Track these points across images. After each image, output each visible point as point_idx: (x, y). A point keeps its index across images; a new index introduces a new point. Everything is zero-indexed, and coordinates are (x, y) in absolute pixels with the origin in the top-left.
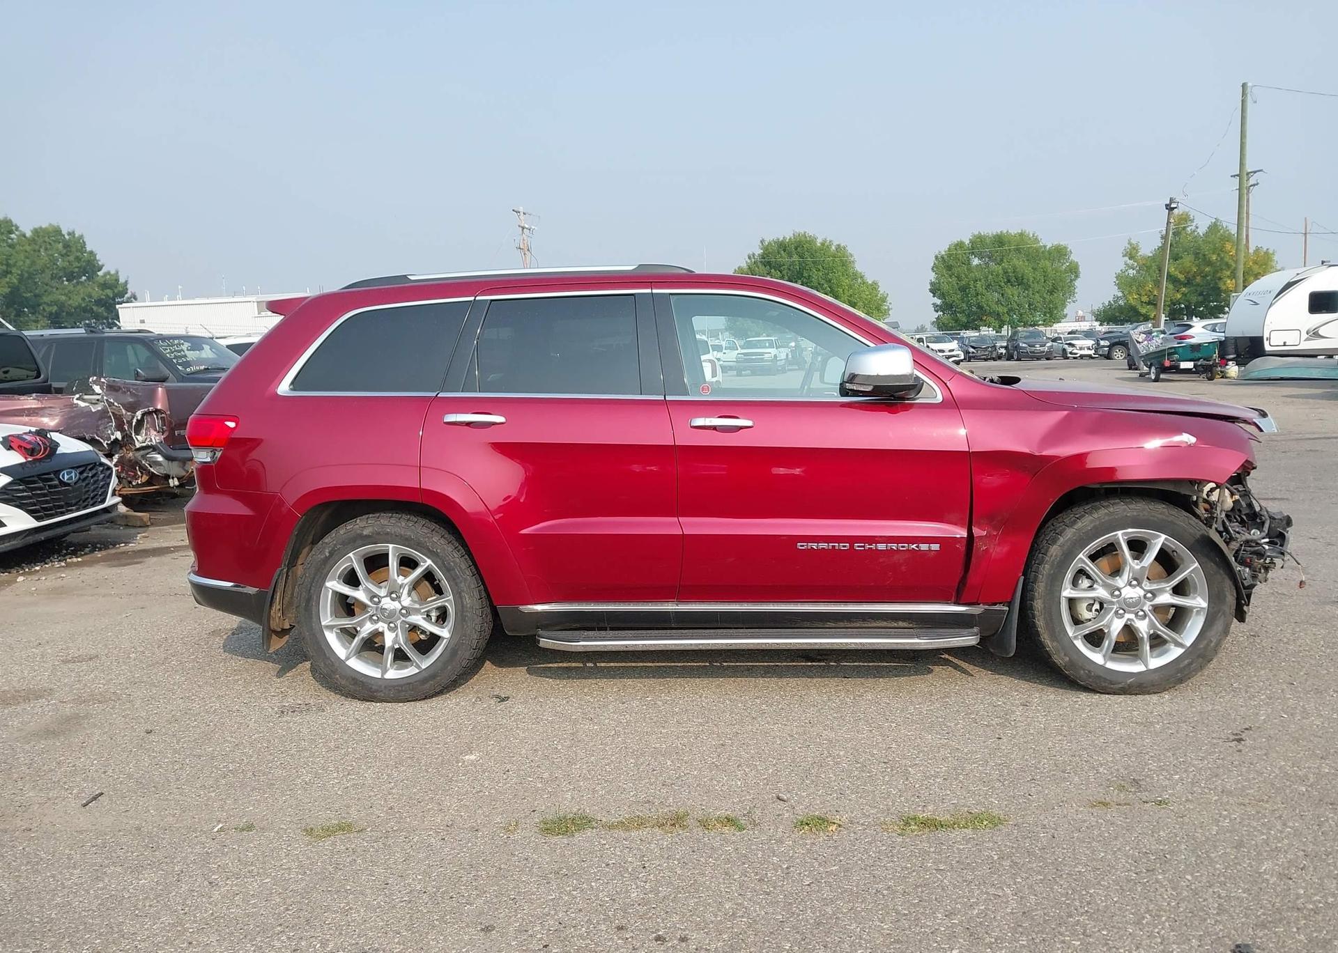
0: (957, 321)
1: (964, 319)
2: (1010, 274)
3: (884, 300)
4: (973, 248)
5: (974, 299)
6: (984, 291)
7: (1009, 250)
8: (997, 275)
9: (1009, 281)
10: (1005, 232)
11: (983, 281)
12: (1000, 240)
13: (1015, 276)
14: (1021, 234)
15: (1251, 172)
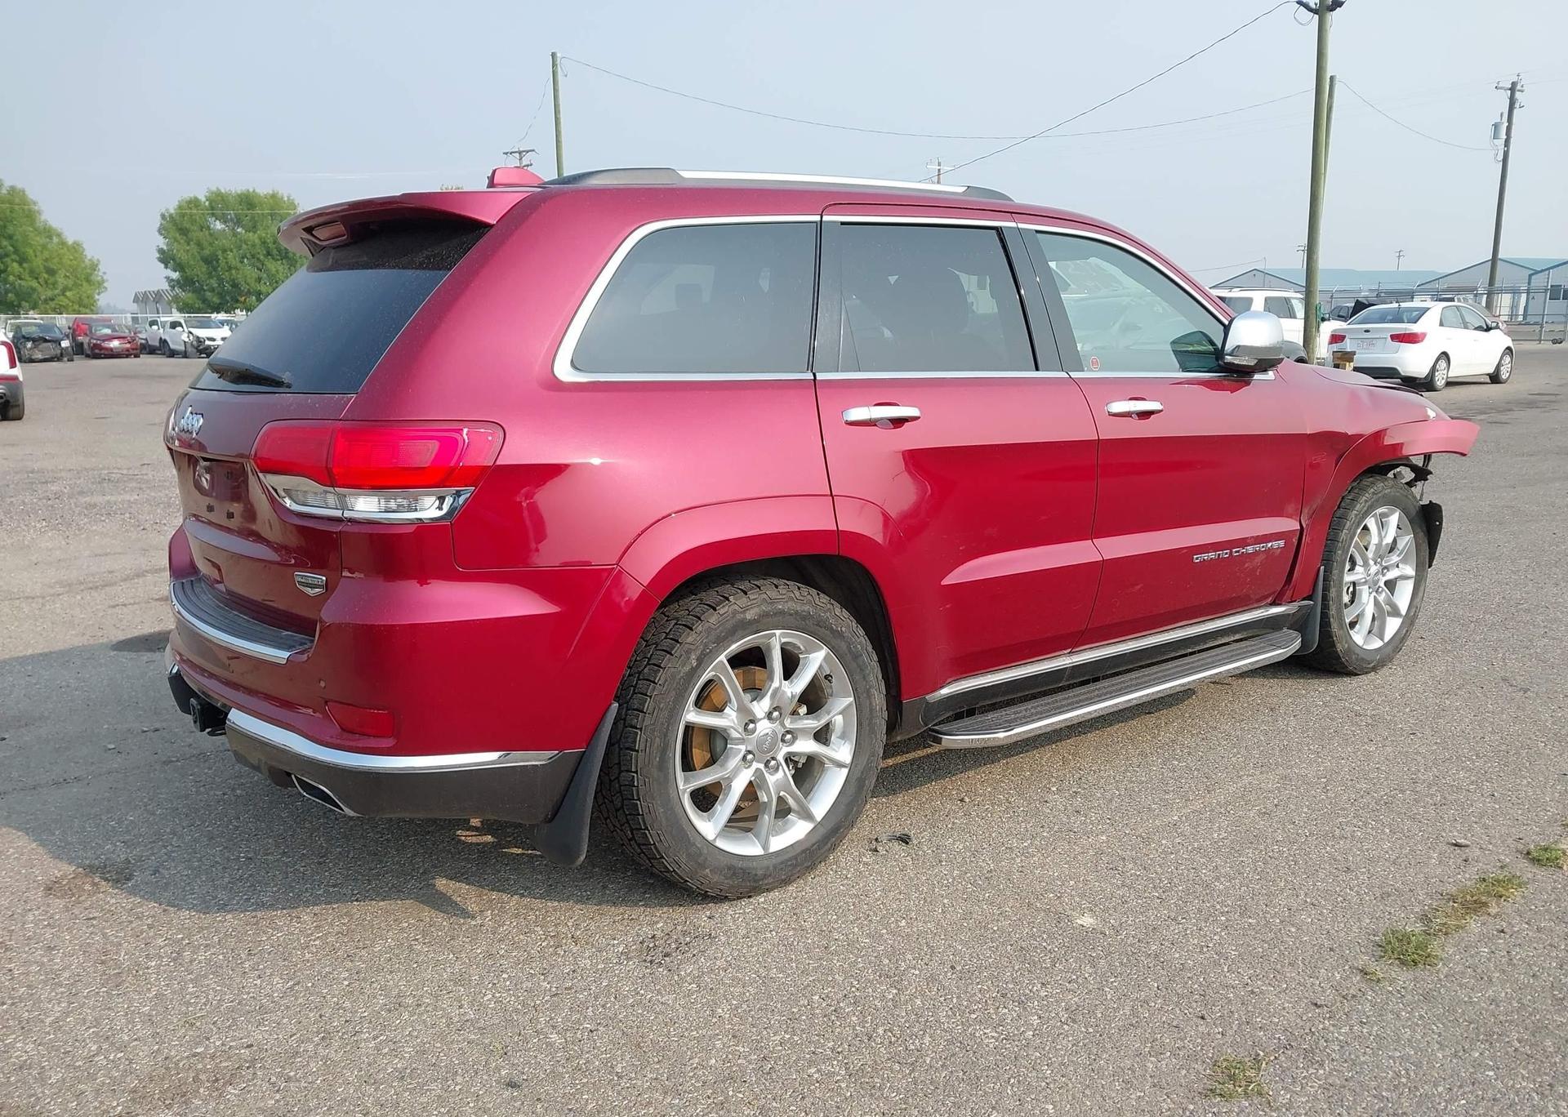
0: (204, 301)
1: (216, 300)
2: (270, 245)
3: (94, 267)
4: (212, 208)
5: (227, 273)
6: (239, 265)
7: (263, 214)
8: (254, 246)
9: (269, 254)
10: (251, 190)
11: (234, 250)
12: (248, 201)
13: (276, 248)
14: (274, 196)
15: (524, 151)
